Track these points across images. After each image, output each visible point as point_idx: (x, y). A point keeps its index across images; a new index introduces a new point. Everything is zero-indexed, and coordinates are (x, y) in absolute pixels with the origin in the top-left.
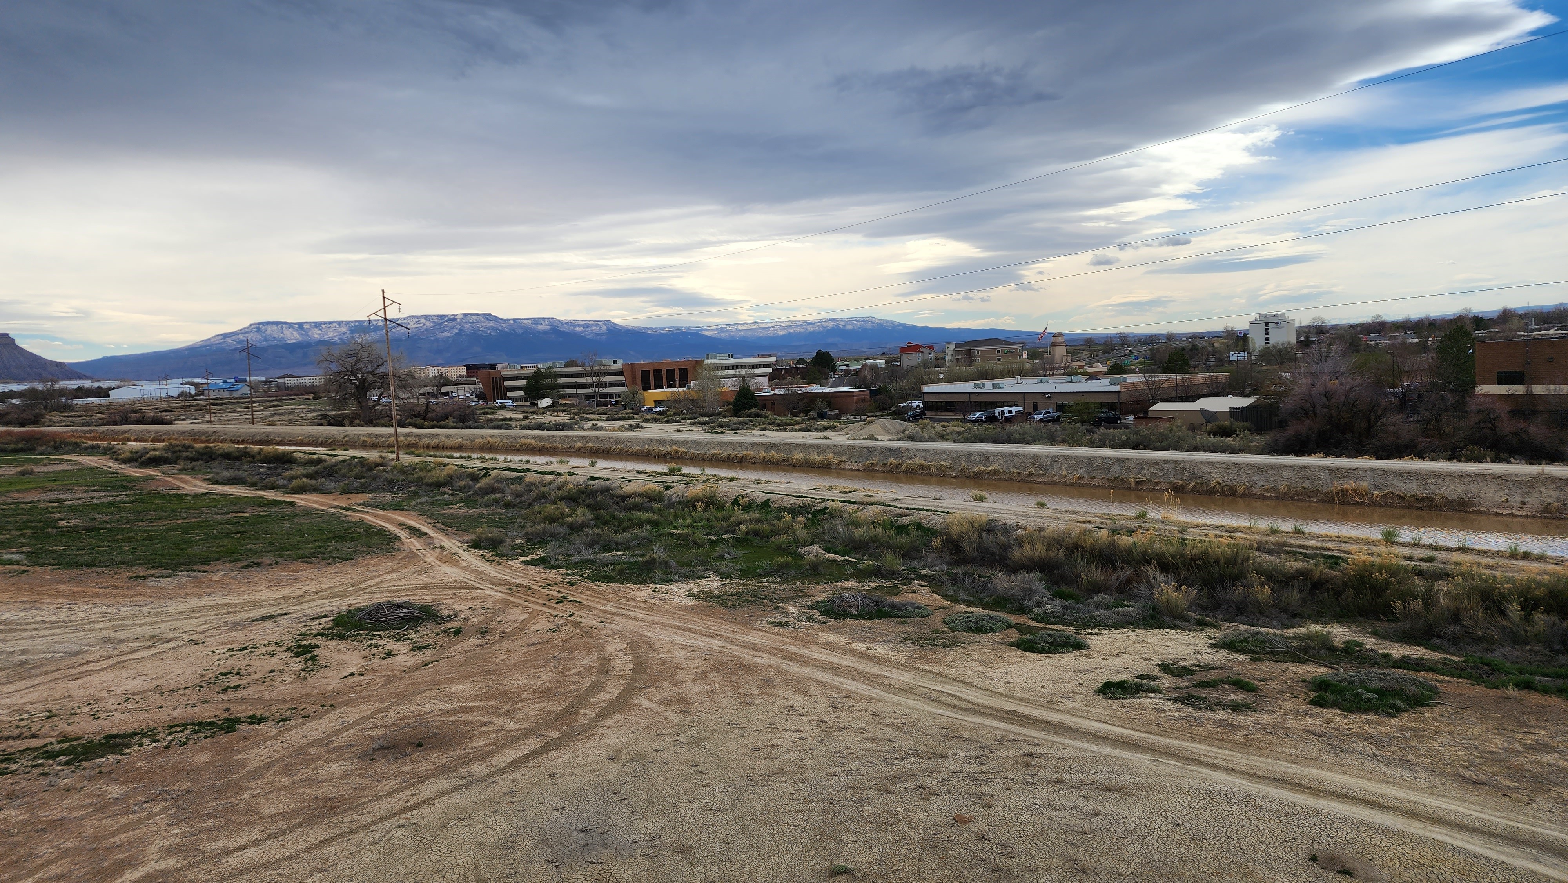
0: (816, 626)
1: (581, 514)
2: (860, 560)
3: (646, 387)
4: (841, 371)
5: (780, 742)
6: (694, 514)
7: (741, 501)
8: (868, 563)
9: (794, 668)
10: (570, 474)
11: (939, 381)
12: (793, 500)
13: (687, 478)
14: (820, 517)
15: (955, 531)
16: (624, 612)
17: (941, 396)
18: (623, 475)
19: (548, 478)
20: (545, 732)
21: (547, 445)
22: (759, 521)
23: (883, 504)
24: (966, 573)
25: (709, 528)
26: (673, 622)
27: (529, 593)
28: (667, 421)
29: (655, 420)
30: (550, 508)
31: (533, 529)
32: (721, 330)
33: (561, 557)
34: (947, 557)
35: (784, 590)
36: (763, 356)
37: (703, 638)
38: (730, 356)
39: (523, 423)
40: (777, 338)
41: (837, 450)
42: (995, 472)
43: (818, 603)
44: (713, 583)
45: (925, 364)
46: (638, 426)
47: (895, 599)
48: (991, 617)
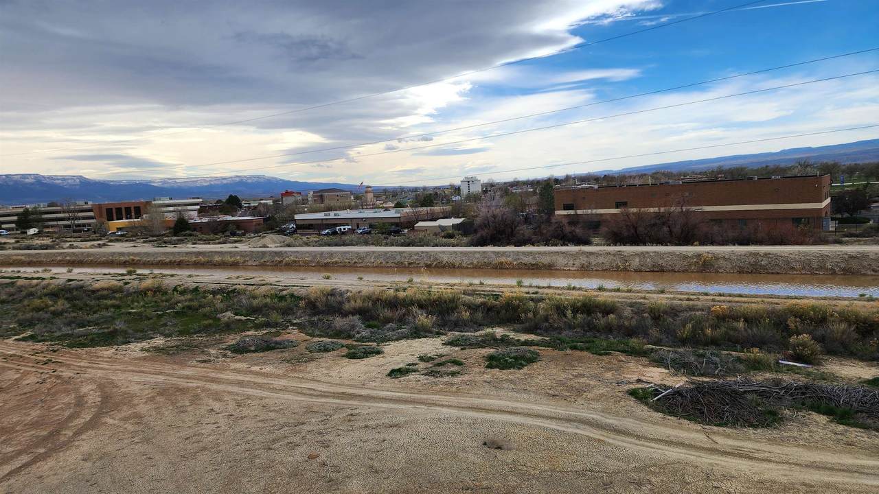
0: (229, 360)
1: (61, 304)
2: (256, 318)
3: (110, 218)
4: (245, 207)
5: (203, 431)
6: (145, 299)
7: (179, 289)
8: (262, 319)
9: (214, 386)
10: (52, 278)
11: (304, 212)
12: (214, 286)
13: (141, 277)
14: (231, 295)
15: (313, 296)
16: (95, 366)
17: (306, 221)
18: (92, 277)
19: (35, 282)
20: (34, 450)
21: (35, 260)
22: (191, 300)
23: (271, 285)
24: (319, 320)
25: (157, 306)
26: (130, 368)
27: (21, 359)
28: (126, 241)
29: (117, 240)
30: (37, 302)
31: (24, 317)
32: (164, 182)
33: (46, 334)
34: (308, 311)
35: (208, 340)
36: (193, 198)
37: (152, 376)
38: (171, 199)
39: (15, 245)
40: (203, 187)
41: (241, 254)
42: (336, 262)
43: (229, 346)
44: (160, 341)
45: (296, 203)
46: (104, 245)
47: (278, 339)
48: (332, 343)
